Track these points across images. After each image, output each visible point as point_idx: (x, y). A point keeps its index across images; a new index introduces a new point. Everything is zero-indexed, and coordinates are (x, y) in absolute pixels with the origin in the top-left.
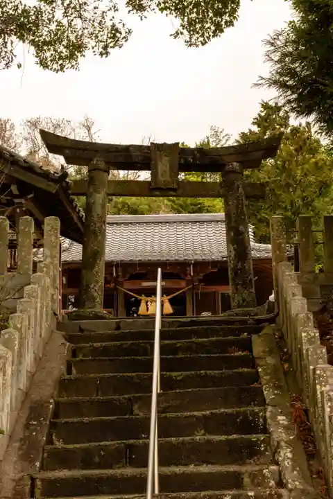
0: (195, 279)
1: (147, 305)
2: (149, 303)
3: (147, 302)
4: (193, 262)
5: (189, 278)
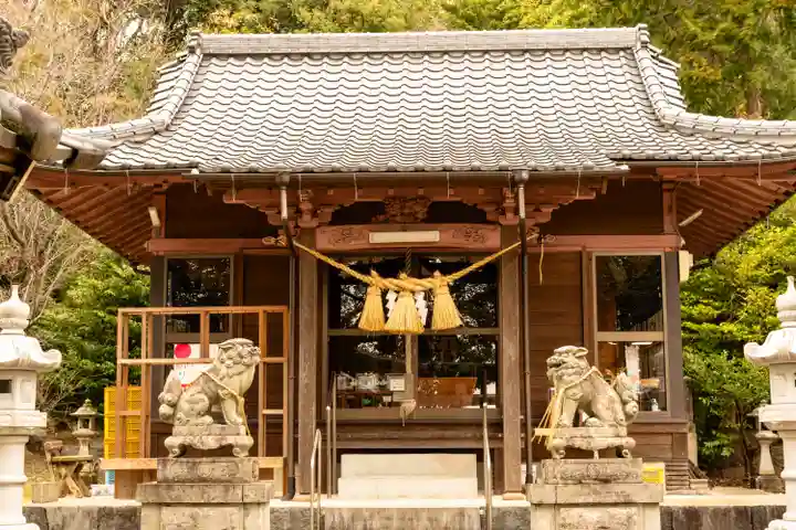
0: (529, 223)
1: (385, 302)
2: (391, 296)
3: (384, 293)
4: (525, 175)
5: (509, 219)
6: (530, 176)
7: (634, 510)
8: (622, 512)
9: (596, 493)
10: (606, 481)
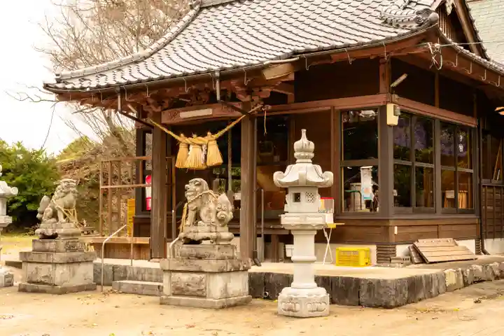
6: (220, 74)
7: (203, 276)
8: (197, 276)
9: (186, 264)
10: (200, 258)
